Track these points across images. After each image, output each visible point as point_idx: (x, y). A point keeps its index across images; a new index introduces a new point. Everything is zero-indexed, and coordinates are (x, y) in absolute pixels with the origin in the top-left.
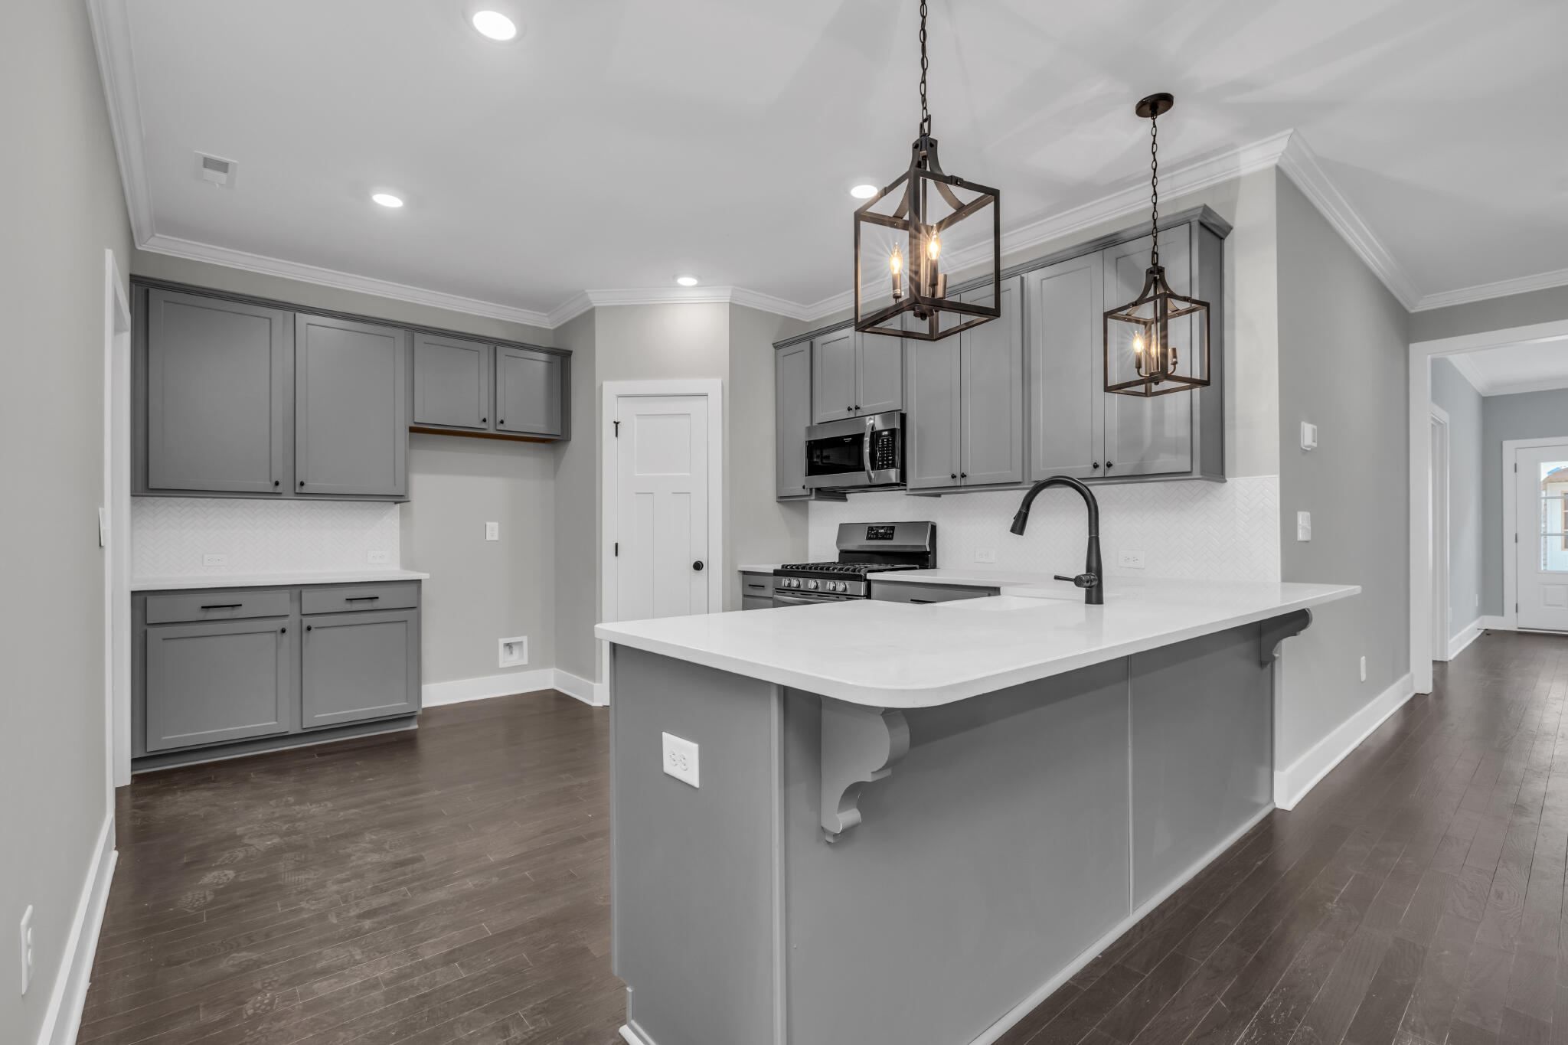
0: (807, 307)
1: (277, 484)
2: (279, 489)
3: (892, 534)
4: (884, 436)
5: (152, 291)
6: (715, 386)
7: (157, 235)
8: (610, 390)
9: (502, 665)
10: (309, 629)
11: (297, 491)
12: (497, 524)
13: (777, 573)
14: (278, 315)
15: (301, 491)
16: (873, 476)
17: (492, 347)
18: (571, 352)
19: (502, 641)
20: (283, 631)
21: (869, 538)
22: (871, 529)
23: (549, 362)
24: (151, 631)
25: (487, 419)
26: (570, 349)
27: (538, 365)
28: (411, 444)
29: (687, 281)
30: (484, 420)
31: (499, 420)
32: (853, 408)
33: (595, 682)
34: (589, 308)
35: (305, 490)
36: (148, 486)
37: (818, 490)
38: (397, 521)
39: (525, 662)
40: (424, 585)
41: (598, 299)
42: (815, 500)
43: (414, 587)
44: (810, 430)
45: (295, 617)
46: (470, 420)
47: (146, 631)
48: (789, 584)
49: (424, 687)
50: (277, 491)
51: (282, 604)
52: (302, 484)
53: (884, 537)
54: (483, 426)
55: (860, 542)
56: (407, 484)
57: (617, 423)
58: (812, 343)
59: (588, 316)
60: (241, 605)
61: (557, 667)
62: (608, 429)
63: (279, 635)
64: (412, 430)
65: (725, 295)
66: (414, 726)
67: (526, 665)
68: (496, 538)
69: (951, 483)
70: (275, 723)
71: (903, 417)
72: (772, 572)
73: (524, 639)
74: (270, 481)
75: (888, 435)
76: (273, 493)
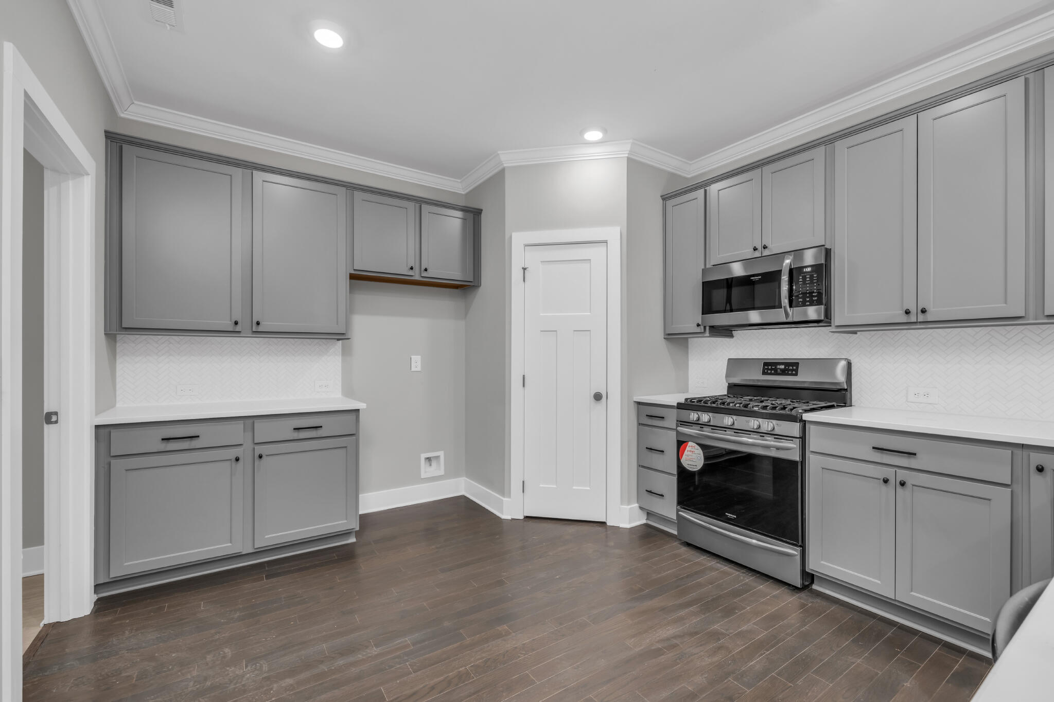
0: (691, 163)
1: (236, 323)
2: (238, 328)
3: (797, 371)
4: (806, 272)
5: (125, 147)
6: (614, 234)
7: (135, 102)
8: (518, 239)
9: (423, 476)
10: (260, 457)
11: (254, 330)
12: (420, 357)
13: (680, 406)
14: (238, 172)
15: (258, 330)
16: (790, 313)
17: (418, 205)
18: (482, 210)
19: (424, 456)
20: (237, 459)
21: (764, 373)
22: (766, 364)
23: (464, 219)
24: (114, 462)
25: (414, 266)
26: (481, 208)
27: (453, 222)
28: (352, 289)
29: (594, 135)
30: (412, 268)
31: (423, 268)
32: (759, 247)
33: (504, 497)
34: (500, 168)
35: (261, 329)
36: (121, 326)
37: (712, 327)
38: (339, 358)
39: (442, 472)
40: (361, 412)
41: (508, 159)
42: (709, 337)
43: (352, 417)
44: (705, 271)
45: (248, 445)
46: (399, 268)
47: (109, 464)
48: (698, 419)
49: (361, 496)
50: (237, 330)
51: (236, 433)
52: (258, 323)
53: (784, 372)
54: (411, 273)
55: (756, 376)
56: (348, 323)
57: (524, 269)
58: (706, 191)
59: (500, 176)
60: (198, 436)
61: (467, 477)
62: (516, 274)
63: (234, 463)
64: (353, 277)
65: (623, 150)
66: (353, 540)
67: (443, 475)
68: (419, 369)
69: (904, 319)
70: (230, 544)
71: (828, 253)
72: (676, 405)
73: (441, 454)
74: (231, 321)
75: (812, 271)
76: (234, 331)
